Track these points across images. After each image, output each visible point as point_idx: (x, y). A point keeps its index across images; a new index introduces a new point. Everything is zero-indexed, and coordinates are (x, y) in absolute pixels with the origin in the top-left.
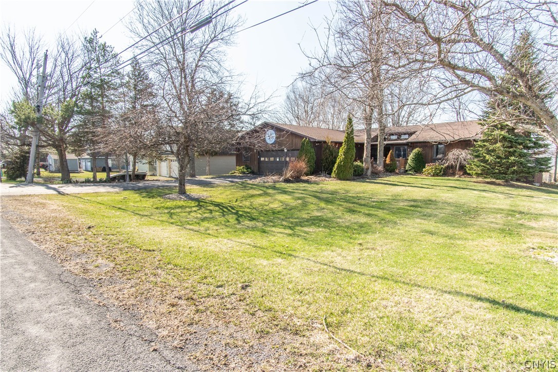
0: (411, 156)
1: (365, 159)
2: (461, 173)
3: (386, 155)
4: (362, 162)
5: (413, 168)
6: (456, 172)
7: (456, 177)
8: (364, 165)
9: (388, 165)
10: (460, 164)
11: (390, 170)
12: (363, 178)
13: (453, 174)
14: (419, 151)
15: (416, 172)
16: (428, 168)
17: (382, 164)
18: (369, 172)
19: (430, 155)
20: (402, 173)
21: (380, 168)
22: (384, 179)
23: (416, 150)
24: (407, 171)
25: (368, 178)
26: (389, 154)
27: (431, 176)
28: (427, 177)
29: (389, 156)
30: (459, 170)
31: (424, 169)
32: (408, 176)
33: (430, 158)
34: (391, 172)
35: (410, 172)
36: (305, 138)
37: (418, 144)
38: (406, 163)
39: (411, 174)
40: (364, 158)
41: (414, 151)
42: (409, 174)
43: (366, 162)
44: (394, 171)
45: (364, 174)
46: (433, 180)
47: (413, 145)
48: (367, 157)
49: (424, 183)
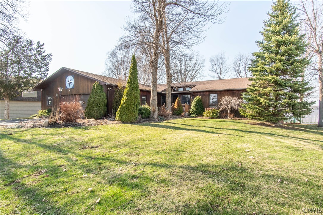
0: (193, 103)
1: (152, 102)
2: (232, 116)
3: (173, 101)
4: (149, 105)
5: (195, 112)
6: (228, 115)
7: (229, 119)
8: (151, 108)
9: (175, 109)
10: (231, 108)
11: (177, 113)
12: (149, 121)
13: (226, 117)
14: (199, 99)
15: (197, 115)
16: (207, 112)
17: (170, 108)
18: (156, 115)
19: (207, 102)
20: (187, 116)
21: (169, 111)
22: (170, 121)
23: (197, 98)
24: (190, 114)
25: (154, 121)
26: (177, 100)
27: (210, 118)
28: (206, 120)
29: (176, 102)
30: (230, 114)
31: (204, 113)
32: (191, 118)
33: (207, 104)
34: (178, 115)
35: (193, 115)
36: (96, 82)
37: (198, 93)
38: (190, 108)
39: (194, 117)
40: (150, 101)
41: (195, 98)
42: (192, 117)
43: (153, 105)
44: (181, 115)
45: (151, 116)
46: (213, 122)
47: (194, 94)
48: (154, 100)
49: (206, 125)
